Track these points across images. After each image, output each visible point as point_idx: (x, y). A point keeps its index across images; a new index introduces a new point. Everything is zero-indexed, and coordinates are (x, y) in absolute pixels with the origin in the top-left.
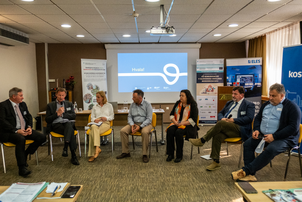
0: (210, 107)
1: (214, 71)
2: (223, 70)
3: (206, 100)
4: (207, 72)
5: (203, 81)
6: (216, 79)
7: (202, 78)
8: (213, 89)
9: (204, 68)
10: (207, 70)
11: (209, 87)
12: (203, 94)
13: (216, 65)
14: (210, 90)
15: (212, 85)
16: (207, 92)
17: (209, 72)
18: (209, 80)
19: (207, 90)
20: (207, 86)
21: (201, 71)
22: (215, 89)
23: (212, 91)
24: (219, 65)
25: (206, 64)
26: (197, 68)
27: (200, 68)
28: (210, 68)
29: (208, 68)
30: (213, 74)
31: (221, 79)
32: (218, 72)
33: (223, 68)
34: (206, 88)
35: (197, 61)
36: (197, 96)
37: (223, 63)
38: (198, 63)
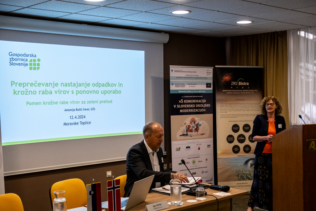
0: (194, 162)
1: (198, 90)
2: (211, 89)
3: (188, 149)
4: (188, 92)
5: (181, 111)
6: (202, 106)
7: (181, 104)
8: (197, 127)
9: (183, 85)
10: (187, 88)
11: (191, 123)
12: (183, 137)
13: (201, 78)
14: (194, 129)
15: (196, 119)
16: (189, 133)
17: (191, 92)
18: (191, 108)
19: (189, 129)
20: (188, 119)
21: (178, 90)
22: (200, 125)
23: (197, 130)
24: (206, 78)
25: (185, 76)
26: (171, 83)
27: (177, 85)
28: (192, 84)
29: (189, 84)
30: (196, 96)
31: (208, 105)
32: (204, 92)
33: (212, 86)
34: (187, 125)
35: (171, 69)
36: (172, 142)
37: (211, 76)
38: (172, 74)
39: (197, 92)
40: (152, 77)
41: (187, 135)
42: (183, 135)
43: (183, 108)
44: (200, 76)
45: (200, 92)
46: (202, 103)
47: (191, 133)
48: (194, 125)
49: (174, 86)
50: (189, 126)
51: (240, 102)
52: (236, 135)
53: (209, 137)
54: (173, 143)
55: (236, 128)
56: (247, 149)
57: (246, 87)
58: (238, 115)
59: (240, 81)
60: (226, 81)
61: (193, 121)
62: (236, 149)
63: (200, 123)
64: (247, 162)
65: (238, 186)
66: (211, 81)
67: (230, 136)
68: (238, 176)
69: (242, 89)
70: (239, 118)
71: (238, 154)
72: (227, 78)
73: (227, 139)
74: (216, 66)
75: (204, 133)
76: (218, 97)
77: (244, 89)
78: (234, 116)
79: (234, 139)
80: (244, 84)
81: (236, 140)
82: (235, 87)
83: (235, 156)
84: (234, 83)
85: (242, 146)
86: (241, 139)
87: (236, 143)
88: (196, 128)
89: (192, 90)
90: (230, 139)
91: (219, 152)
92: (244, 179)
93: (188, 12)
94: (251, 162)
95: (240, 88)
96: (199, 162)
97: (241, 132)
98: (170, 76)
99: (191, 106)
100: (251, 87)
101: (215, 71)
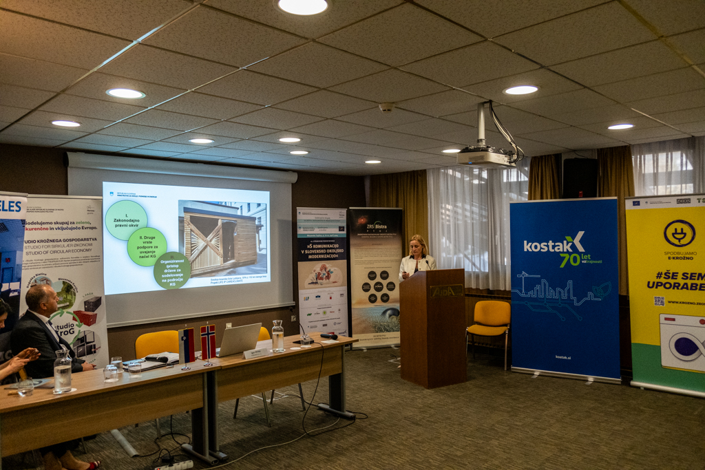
0: (325, 313)
1: (329, 234)
2: (345, 232)
3: (318, 298)
4: (318, 236)
5: (310, 257)
6: (334, 251)
7: (309, 249)
8: (328, 274)
9: (312, 228)
10: (317, 232)
11: (321, 270)
12: (312, 285)
13: (333, 221)
14: (324, 277)
15: (327, 266)
16: (319, 281)
17: (321, 236)
18: (321, 254)
19: (318, 277)
20: (317, 266)
21: (306, 235)
22: (332, 272)
23: (328, 277)
24: (339, 221)
25: (314, 219)
26: (298, 227)
27: (305, 228)
28: (322, 228)
29: (319, 228)
30: (328, 240)
31: (341, 251)
32: (337, 236)
33: (345, 229)
34: (316, 272)
35: (298, 211)
36: (299, 291)
37: (345, 218)
38: (300, 217)
39: (328, 236)
40: (278, 220)
41: (316, 283)
42: (313, 283)
43: (312, 254)
44: (331, 219)
45: (331, 236)
46: (334, 248)
47: (321, 281)
48: (324, 272)
49: (302, 229)
50: (319, 273)
51: (376, 247)
52: (372, 283)
53: (342, 286)
54: (301, 292)
55: (373, 276)
56: (385, 298)
57: (383, 231)
58: (376, 261)
59: (376, 224)
60: (361, 224)
61: (324, 268)
62: (373, 298)
63: (332, 270)
64: (384, 313)
65: (375, 339)
66: (344, 224)
67: (366, 284)
68: (375, 327)
69: (380, 233)
70: (376, 265)
71: (375, 304)
72: (362, 221)
73: (363, 287)
74: (350, 208)
75: (337, 281)
76: (352, 241)
77: (381, 233)
78: (370, 262)
79: (370, 287)
80: (382, 227)
81: (372, 288)
82: (371, 231)
83: (372, 305)
84: (370, 226)
85: (379, 295)
86: (379, 287)
87: (372, 291)
88: (326, 275)
89: (322, 234)
90: (366, 287)
91: (353, 302)
92: (381, 331)
93: (307, 153)
94: (389, 312)
95: (377, 231)
96: (331, 312)
97: (378, 279)
98: (298, 218)
99: (322, 251)
100: (389, 230)
101: (349, 214)
